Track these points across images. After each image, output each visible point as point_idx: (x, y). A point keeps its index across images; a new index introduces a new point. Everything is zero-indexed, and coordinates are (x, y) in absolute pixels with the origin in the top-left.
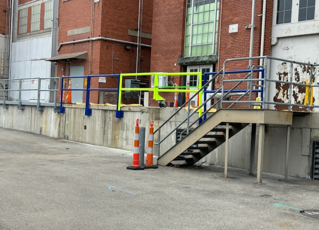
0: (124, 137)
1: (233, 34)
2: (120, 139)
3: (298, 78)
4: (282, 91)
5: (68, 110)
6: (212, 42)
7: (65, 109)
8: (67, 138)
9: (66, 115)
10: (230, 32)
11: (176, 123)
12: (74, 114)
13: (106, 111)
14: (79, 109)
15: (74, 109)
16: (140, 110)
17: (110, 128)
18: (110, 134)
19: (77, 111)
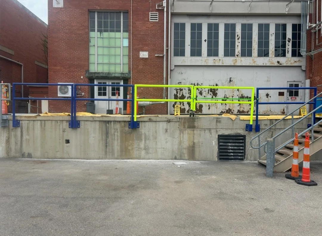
1: (143, 59)
2: (136, 149)
5: (28, 123)
6: (121, 62)
7: (21, 122)
8: (28, 156)
9: (24, 129)
10: (140, 57)
11: (217, 130)
12: (42, 127)
13: (109, 122)
14: (53, 121)
15: (41, 122)
16: (166, 120)
17: (117, 140)
18: (116, 145)
19: (48, 124)
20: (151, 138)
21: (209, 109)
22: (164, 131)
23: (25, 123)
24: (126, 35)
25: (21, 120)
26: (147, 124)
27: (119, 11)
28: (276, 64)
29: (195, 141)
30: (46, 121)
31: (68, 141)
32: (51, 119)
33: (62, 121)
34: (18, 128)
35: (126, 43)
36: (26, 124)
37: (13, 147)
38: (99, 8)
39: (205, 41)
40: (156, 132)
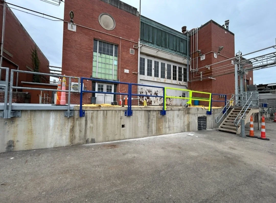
0: (167, 126)
1: (126, 73)
2: (164, 128)
3: (147, 94)
4: (141, 98)
5: (92, 113)
6: (112, 74)
7: (85, 112)
8: (91, 141)
9: (88, 118)
10: (125, 72)
11: (198, 114)
12: (104, 116)
13: (149, 111)
14: (113, 111)
15: (103, 112)
16: (178, 109)
17: (155, 122)
18: (154, 127)
19: (109, 113)
20: (171, 120)
21: (155, 103)
22: (177, 116)
23: (89, 113)
24: (116, 58)
25: (86, 110)
26: (169, 112)
27: (112, 44)
28: (179, 84)
29: (190, 121)
30: (108, 111)
31: (123, 126)
32: (112, 110)
33: (120, 110)
34: (83, 117)
35: (116, 63)
36: (91, 114)
37: (77, 134)
38: (101, 39)
39: (153, 69)
40: (173, 117)
